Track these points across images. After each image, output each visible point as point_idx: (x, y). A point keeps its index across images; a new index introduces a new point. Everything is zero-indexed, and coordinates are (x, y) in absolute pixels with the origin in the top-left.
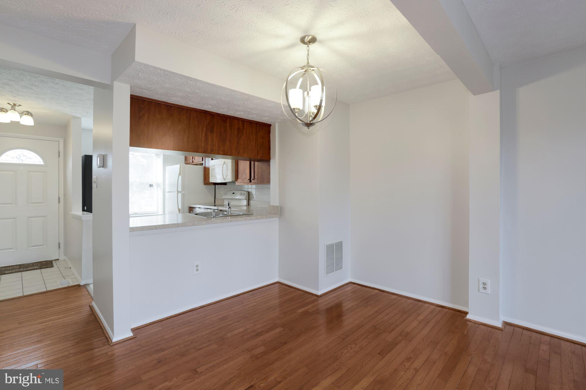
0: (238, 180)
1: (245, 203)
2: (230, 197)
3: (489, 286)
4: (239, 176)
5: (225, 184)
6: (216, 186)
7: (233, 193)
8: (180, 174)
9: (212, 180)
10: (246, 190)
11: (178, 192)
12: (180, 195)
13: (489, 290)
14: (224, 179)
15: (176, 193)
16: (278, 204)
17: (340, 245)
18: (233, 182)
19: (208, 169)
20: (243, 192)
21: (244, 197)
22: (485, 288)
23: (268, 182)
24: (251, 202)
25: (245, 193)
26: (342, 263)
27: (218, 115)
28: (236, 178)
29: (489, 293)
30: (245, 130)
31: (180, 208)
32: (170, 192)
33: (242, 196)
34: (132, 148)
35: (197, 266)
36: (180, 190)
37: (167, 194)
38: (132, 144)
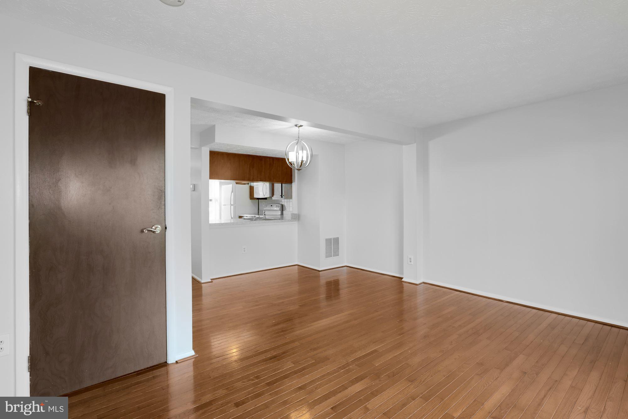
0: (274, 196)
1: (279, 213)
2: (269, 209)
3: (412, 260)
4: (275, 193)
5: (266, 199)
6: (259, 200)
7: (271, 206)
8: (232, 192)
9: (256, 196)
10: (281, 203)
11: (231, 205)
12: (232, 207)
13: (412, 263)
14: (264, 195)
15: (230, 206)
16: (297, 213)
17: (336, 240)
18: (271, 197)
19: (253, 187)
20: (278, 205)
21: (278, 209)
22: (410, 261)
23: (291, 198)
24: (284, 212)
25: (280, 205)
26: (339, 252)
27: (257, 156)
28: (272, 194)
29: (413, 264)
30: (274, 165)
31: (232, 217)
32: (225, 205)
33: (277, 208)
34: (210, 180)
35: (244, 249)
36: (232, 203)
37: (223, 207)
38: (210, 179)
